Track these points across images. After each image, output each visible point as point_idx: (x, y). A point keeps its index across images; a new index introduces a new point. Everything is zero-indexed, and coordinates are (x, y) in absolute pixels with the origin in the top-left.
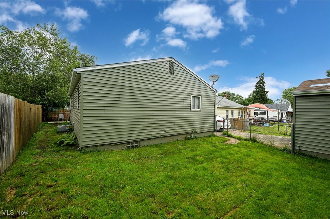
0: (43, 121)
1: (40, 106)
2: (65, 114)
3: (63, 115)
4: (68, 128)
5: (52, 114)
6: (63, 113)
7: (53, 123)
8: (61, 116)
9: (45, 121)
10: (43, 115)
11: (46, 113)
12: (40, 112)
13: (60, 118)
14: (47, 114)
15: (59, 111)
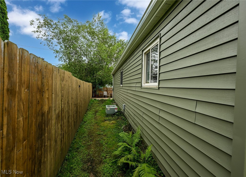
0: (93, 97)
1: (91, 84)
2: (108, 91)
3: (106, 92)
4: (117, 110)
5: (99, 92)
6: (107, 91)
7: (100, 100)
8: (105, 93)
9: (94, 97)
10: (93, 92)
11: (95, 90)
12: (90, 90)
13: (104, 94)
14: (95, 92)
15: (103, 89)
